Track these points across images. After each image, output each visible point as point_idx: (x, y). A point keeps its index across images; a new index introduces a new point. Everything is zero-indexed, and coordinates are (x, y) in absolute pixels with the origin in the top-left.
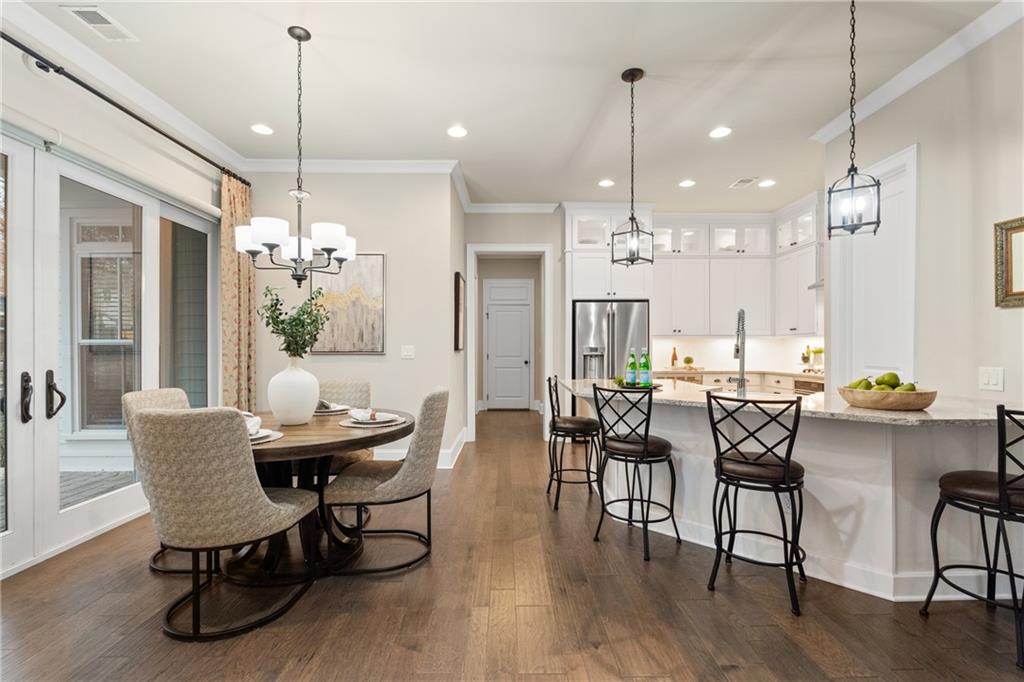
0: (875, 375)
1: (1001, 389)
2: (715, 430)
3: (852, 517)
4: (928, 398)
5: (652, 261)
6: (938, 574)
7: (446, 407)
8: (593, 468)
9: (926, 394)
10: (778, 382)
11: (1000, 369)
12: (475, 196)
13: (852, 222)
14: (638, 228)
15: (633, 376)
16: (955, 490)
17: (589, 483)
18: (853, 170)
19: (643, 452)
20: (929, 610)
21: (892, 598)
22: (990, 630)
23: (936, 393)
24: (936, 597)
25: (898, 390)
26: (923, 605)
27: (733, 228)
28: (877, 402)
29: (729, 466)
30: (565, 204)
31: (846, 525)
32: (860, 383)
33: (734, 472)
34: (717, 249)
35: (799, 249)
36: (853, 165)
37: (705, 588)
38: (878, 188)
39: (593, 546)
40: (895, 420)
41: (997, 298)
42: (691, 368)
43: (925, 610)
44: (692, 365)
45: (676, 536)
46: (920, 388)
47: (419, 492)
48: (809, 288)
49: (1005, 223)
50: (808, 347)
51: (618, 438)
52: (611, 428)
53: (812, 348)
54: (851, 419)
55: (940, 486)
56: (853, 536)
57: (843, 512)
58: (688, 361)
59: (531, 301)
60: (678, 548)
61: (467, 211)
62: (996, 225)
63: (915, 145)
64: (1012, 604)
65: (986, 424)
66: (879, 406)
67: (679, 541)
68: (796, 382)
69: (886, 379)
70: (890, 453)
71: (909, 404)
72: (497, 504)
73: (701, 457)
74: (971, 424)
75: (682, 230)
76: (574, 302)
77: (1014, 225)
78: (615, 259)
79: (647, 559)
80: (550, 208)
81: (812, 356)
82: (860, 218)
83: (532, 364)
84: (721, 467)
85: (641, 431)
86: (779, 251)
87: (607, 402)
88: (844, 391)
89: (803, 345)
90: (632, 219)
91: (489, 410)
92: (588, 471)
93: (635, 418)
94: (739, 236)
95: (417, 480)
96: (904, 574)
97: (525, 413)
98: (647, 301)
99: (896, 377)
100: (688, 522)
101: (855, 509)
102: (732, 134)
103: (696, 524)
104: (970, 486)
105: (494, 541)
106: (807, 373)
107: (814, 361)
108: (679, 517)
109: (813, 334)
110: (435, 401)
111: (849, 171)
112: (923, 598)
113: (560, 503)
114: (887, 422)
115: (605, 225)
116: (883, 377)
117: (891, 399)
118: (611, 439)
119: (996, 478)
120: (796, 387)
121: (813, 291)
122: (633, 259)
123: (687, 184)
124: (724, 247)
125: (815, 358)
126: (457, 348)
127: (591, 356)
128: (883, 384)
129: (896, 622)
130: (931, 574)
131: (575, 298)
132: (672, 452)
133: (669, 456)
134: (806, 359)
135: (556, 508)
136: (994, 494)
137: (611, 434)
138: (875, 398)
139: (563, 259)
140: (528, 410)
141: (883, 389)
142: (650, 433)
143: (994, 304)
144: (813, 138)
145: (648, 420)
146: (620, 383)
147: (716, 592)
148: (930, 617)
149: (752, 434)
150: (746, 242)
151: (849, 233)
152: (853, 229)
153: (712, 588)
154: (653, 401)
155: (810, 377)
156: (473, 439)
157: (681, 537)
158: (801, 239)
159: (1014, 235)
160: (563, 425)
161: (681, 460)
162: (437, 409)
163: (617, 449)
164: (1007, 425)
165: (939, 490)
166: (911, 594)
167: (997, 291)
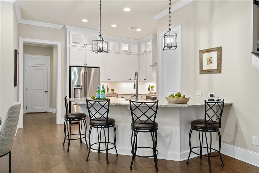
0: (175, 93)
1: (201, 97)
2: (132, 113)
3: (169, 137)
4: (188, 99)
5: (107, 53)
6: (191, 151)
7: (20, 111)
8: (83, 132)
9: (188, 98)
10: (141, 97)
11: (201, 91)
12: (24, 16)
13: (170, 46)
14: (103, 39)
15: (98, 95)
16: (195, 125)
17: (81, 139)
18: (170, 29)
19: (106, 124)
20: (189, 162)
21: (180, 160)
22: (201, 164)
23: (189, 98)
24: (190, 158)
25: (181, 97)
26: (187, 161)
27: (127, 44)
28: (176, 101)
29: (136, 125)
30: (67, 26)
31: (168, 140)
32: (171, 95)
33: (138, 127)
34: (122, 51)
35: (147, 53)
36: (170, 28)
37: (129, 169)
38: (177, 36)
39: (86, 163)
40: (182, 106)
41: (200, 71)
42: (114, 93)
43: (188, 162)
44: (114, 92)
45: (116, 154)
46: (186, 97)
47: (6, 152)
48: (150, 66)
49: (202, 51)
50: (150, 85)
51: (96, 119)
52: (94, 115)
53: (151, 86)
54: (171, 107)
55: (191, 125)
56: (170, 143)
57: (167, 136)
58: (113, 90)
59: (48, 65)
60: (117, 158)
61: (20, 22)
62: (200, 51)
63: (181, 25)
64: (207, 155)
65: (201, 106)
66: (177, 102)
67: (117, 155)
68: (147, 97)
69: (178, 94)
70: (179, 116)
71: (184, 101)
72: (41, 153)
73: (125, 124)
74: (198, 106)
75: (111, 42)
76: (70, 67)
77: (204, 51)
78: (94, 50)
79: (108, 163)
80: (60, 27)
81: (151, 88)
82: (172, 44)
83: (49, 92)
84: (134, 126)
85: (105, 116)
86: (141, 53)
87: (92, 106)
88: (167, 98)
89: (148, 85)
90: (100, 36)
91: (27, 113)
92: (80, 134)
93: (103, 111)
94: (129, 47)
95: (5, 147)
96: (183, 152)
97: (46, 114)
98: (99, 68)
99: (180, 93)
100: (120, 147)
101: (170, 135)
102: (130, 11)
103: (123, 148)
104: (198, 124)
105: (43, 170)
106: (150, 94)
107: (151, 90)
108: (117, 146)
109: (151, 81)
110: (15, 109)
111: (169, 30)
112: (187, 158)
113: (70, 148)
114: (180, 107)
115: (83, 37)
116: (177, 94)
117: (180, 100)
118: (93, 120)
119: (204, 121)
120: (147, 98)
121: (151, 67)
122: (100, 51)
123: (114, 26)
124: (124, 50)
125: (151, 89)
126: (15, 85)
127: (77, 89)
128: (177, 96)
129: (182, 167)
130: (189, 151)
131: (71, 65)
132: (115, 123)
133: (114, 124)
134: (149, 89)
135: (68, 151)
136: (203, 125)
137: (93, 118)
138: (175, 100)
139: (65, 49)
140: (46, 112)
141: (177, 97)
142: (108, 117)
143: (199, 73)
144: (154, 17)
145: (108, 111)
146: (94, 98)
147: (132, 170)
148: (189, 164)
149: (144, 114)
150: (131, 49)
151: (169, 49)
152: (170, 48)
153: (131, 169)
154: (110, 104)
155: (151, 95)
156: (22, 127)
157: (118, 154)
158: (148, 50)
159: (203, 54)
160: (71, 116)
161: (118, 125)
162: (16, 112)
163: (96, 123)
164: (207, 106)
165: (191, 126)
166: (184, 158)
167: (200, 69)
